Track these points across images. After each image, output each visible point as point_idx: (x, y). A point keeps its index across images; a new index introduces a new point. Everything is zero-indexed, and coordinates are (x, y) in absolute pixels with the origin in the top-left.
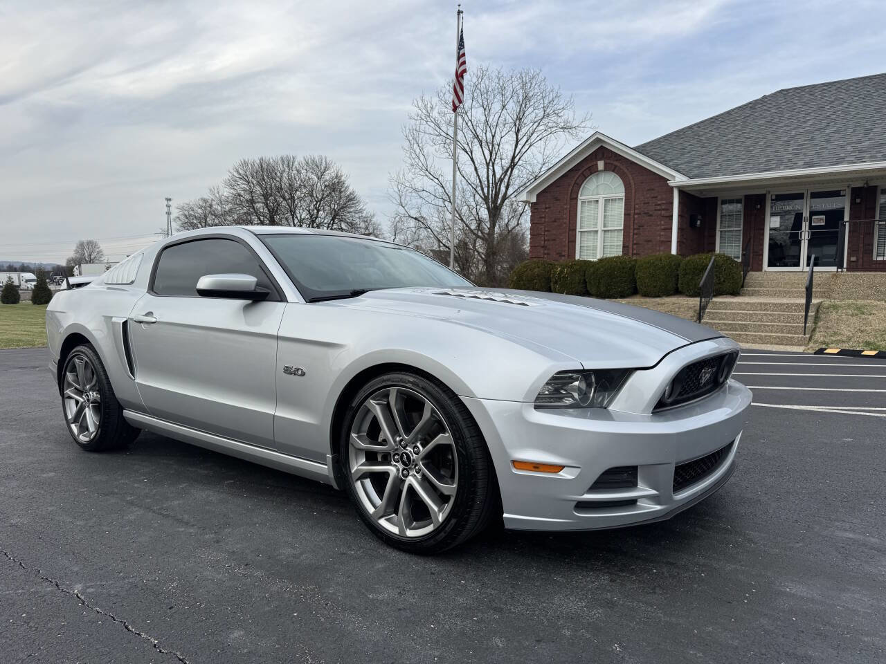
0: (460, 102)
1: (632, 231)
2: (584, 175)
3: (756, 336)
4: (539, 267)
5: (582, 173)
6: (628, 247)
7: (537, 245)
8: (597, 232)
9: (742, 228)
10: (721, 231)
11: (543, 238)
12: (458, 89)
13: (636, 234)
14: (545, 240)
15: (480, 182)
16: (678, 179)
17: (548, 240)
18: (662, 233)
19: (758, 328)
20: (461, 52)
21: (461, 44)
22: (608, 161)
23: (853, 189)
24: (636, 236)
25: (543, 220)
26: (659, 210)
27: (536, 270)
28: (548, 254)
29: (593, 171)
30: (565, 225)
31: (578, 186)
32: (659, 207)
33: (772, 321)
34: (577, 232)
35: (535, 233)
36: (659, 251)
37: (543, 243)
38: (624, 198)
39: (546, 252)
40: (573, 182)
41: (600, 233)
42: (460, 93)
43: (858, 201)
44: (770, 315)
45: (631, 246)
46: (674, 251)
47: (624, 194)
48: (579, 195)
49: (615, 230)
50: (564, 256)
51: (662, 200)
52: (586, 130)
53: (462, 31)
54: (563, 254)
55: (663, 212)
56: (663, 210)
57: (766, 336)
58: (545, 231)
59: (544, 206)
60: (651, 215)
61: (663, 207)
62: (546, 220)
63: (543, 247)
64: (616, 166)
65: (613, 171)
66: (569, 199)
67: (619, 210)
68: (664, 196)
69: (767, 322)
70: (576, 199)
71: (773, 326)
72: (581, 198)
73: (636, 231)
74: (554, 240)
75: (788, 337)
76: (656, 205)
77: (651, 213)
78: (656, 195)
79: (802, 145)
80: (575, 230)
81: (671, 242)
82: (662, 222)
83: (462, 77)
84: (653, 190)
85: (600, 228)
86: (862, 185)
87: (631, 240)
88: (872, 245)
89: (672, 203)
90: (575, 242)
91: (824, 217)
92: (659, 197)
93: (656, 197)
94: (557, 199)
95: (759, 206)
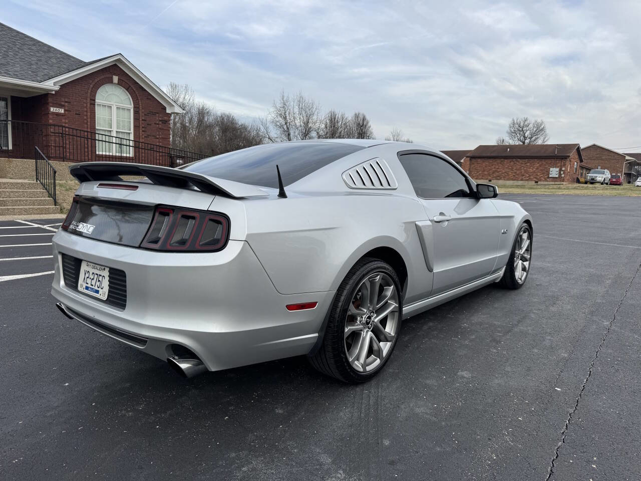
3: (21, 209)
19: (15, 203)
33: (18, 197)
44: (16, 192)
57: (29, 208)
69: (14, 197)
71: (27, 200)
75: (46, 208)
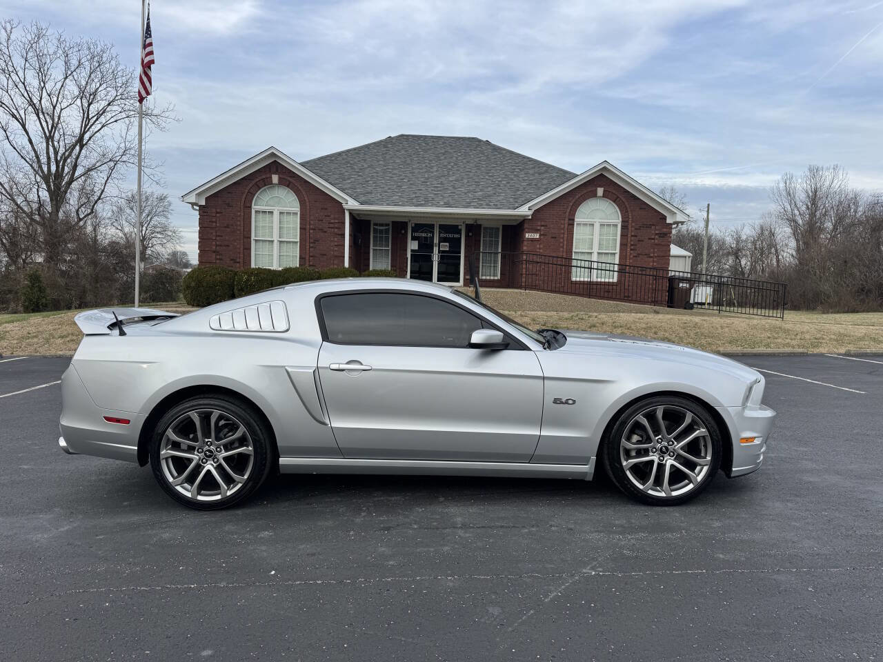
0: (148, 93)
1: (308, 244)
2: (258, 186)
4: (219, 274)
5: (256, 184)
6: (305, 258)
7: (207, 249)
8: (272, 241)
9: (390, 248)
10: (374, 249)
11: (214, 243)
12: (145, 79)
13: (312, 247)
14: (217, 246)
15: (37, 157)
16: (351, 204)
17: (221, 246)
18: (336, 249)
20: (148, 41)
21: (148, 32)
22: (281, 176)
23: (467, 225)
24: (311, 249)
25: (214, 224)
26: (332, 228)
27: (217, 276)
28: (220, 259)
29: (267, 183)
30: (239, 232)
31: (251, 195)
32: (332, 225)
34: (252, 241)
35: (205, 237)
36: (334, 264)
37: (214, 248)
38: (299, 213)
39: (218, 257)
40: (247, 191)
41: (276, 244)
42: (147, 84)
43: (470, 234)
45: (307, 259)
46: (347, 264)
47: (299, 209)
48: (253, 204)
49: (290, 242)
50: (239, 262)
51: (334, 219)
52: (168, 120)
53: (148, 19)
54: (238, 260)
55: (336, 230)
56: (336, 228)
58: (216, 236)
59: (214, 210)
60: (325, 232)
61: (336, 225)
62: (218, 225)
63: (214, 252)
64: (290, 182)
65: (288, 186)
66: (242, 207)
67: (294, 224)
68: (337, 216)
70: (250, 207)
72: (255, 208)
73: (311, 245)
74: (228, 246)
76: (329, 223)
77: (325, 230)
78: (329, 214)
79: (437, 187)
80: (250, 238)
81: (344, 257)
82: (336, 239)
83: (150, 68)
84: (326, 209)
85: (276, 238)
86: (472, 223)
87: (308, 252)
88: (479, 267)
89: (344, 223)
90: (250, 249)
91: (448, 244)
92: (332, 216)
93: (329, 216)
94: (229, 205)
95: (403, 232)
